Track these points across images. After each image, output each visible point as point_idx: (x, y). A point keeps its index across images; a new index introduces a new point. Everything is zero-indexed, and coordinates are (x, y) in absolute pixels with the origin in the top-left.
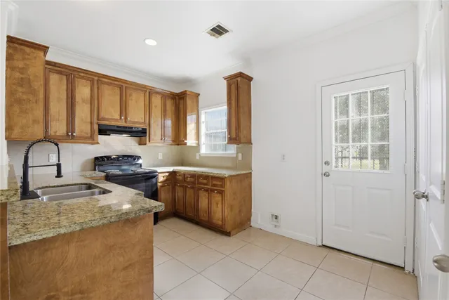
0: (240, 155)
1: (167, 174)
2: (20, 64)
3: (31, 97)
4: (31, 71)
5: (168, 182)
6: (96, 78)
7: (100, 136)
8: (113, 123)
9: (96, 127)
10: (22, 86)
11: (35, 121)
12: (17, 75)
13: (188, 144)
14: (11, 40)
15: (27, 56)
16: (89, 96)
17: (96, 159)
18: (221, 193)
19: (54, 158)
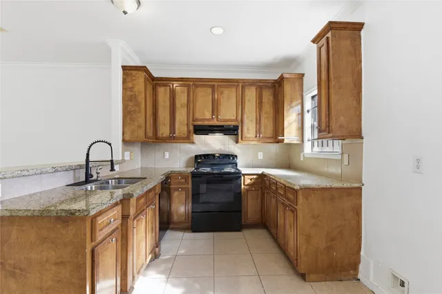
0: (346, 156)
1: (255, 177)
2: (130, 85)
3: (137, 109)
4: (136, 89)
5: (255, 186)
6: (191, 83)
7: (195, 136)
8: (206, 123)
9: (192, 128)
10: (131, 101)
11: (139, 127)
12: (129, 93)
13: (286, 141)
14: (124, 68)
15: (133, 78)
16: (186, 101)
17: (197, 157)
18: (294, 211)
19: (167, 155)
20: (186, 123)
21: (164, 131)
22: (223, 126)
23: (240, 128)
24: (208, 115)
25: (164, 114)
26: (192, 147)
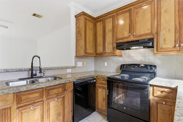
3: (80, 38)
4: (80, 26)
6: (115, 14)
9: (115, 45)
10: (79, 34)
14: (76, 16)
19: (106, 64)
20: (111, 42)
21: (100, 49)
22: (138, 41)
23: (155, 40)
24: (126, 34)
25: (100, 39)
26: (121, 59)
